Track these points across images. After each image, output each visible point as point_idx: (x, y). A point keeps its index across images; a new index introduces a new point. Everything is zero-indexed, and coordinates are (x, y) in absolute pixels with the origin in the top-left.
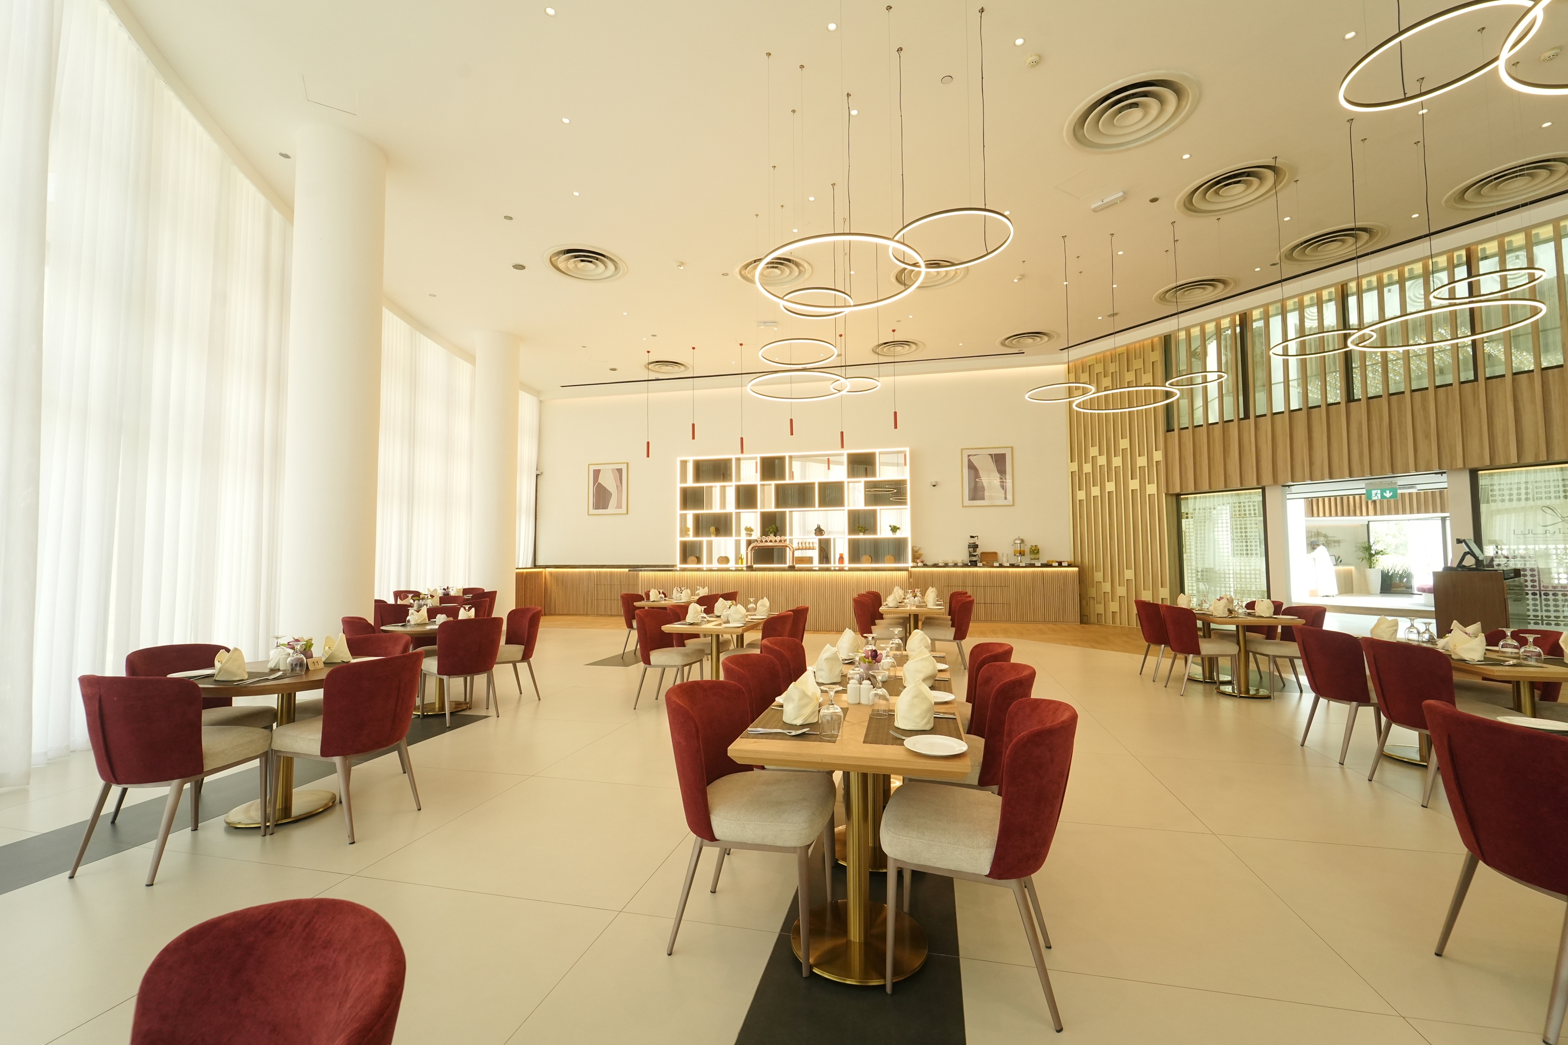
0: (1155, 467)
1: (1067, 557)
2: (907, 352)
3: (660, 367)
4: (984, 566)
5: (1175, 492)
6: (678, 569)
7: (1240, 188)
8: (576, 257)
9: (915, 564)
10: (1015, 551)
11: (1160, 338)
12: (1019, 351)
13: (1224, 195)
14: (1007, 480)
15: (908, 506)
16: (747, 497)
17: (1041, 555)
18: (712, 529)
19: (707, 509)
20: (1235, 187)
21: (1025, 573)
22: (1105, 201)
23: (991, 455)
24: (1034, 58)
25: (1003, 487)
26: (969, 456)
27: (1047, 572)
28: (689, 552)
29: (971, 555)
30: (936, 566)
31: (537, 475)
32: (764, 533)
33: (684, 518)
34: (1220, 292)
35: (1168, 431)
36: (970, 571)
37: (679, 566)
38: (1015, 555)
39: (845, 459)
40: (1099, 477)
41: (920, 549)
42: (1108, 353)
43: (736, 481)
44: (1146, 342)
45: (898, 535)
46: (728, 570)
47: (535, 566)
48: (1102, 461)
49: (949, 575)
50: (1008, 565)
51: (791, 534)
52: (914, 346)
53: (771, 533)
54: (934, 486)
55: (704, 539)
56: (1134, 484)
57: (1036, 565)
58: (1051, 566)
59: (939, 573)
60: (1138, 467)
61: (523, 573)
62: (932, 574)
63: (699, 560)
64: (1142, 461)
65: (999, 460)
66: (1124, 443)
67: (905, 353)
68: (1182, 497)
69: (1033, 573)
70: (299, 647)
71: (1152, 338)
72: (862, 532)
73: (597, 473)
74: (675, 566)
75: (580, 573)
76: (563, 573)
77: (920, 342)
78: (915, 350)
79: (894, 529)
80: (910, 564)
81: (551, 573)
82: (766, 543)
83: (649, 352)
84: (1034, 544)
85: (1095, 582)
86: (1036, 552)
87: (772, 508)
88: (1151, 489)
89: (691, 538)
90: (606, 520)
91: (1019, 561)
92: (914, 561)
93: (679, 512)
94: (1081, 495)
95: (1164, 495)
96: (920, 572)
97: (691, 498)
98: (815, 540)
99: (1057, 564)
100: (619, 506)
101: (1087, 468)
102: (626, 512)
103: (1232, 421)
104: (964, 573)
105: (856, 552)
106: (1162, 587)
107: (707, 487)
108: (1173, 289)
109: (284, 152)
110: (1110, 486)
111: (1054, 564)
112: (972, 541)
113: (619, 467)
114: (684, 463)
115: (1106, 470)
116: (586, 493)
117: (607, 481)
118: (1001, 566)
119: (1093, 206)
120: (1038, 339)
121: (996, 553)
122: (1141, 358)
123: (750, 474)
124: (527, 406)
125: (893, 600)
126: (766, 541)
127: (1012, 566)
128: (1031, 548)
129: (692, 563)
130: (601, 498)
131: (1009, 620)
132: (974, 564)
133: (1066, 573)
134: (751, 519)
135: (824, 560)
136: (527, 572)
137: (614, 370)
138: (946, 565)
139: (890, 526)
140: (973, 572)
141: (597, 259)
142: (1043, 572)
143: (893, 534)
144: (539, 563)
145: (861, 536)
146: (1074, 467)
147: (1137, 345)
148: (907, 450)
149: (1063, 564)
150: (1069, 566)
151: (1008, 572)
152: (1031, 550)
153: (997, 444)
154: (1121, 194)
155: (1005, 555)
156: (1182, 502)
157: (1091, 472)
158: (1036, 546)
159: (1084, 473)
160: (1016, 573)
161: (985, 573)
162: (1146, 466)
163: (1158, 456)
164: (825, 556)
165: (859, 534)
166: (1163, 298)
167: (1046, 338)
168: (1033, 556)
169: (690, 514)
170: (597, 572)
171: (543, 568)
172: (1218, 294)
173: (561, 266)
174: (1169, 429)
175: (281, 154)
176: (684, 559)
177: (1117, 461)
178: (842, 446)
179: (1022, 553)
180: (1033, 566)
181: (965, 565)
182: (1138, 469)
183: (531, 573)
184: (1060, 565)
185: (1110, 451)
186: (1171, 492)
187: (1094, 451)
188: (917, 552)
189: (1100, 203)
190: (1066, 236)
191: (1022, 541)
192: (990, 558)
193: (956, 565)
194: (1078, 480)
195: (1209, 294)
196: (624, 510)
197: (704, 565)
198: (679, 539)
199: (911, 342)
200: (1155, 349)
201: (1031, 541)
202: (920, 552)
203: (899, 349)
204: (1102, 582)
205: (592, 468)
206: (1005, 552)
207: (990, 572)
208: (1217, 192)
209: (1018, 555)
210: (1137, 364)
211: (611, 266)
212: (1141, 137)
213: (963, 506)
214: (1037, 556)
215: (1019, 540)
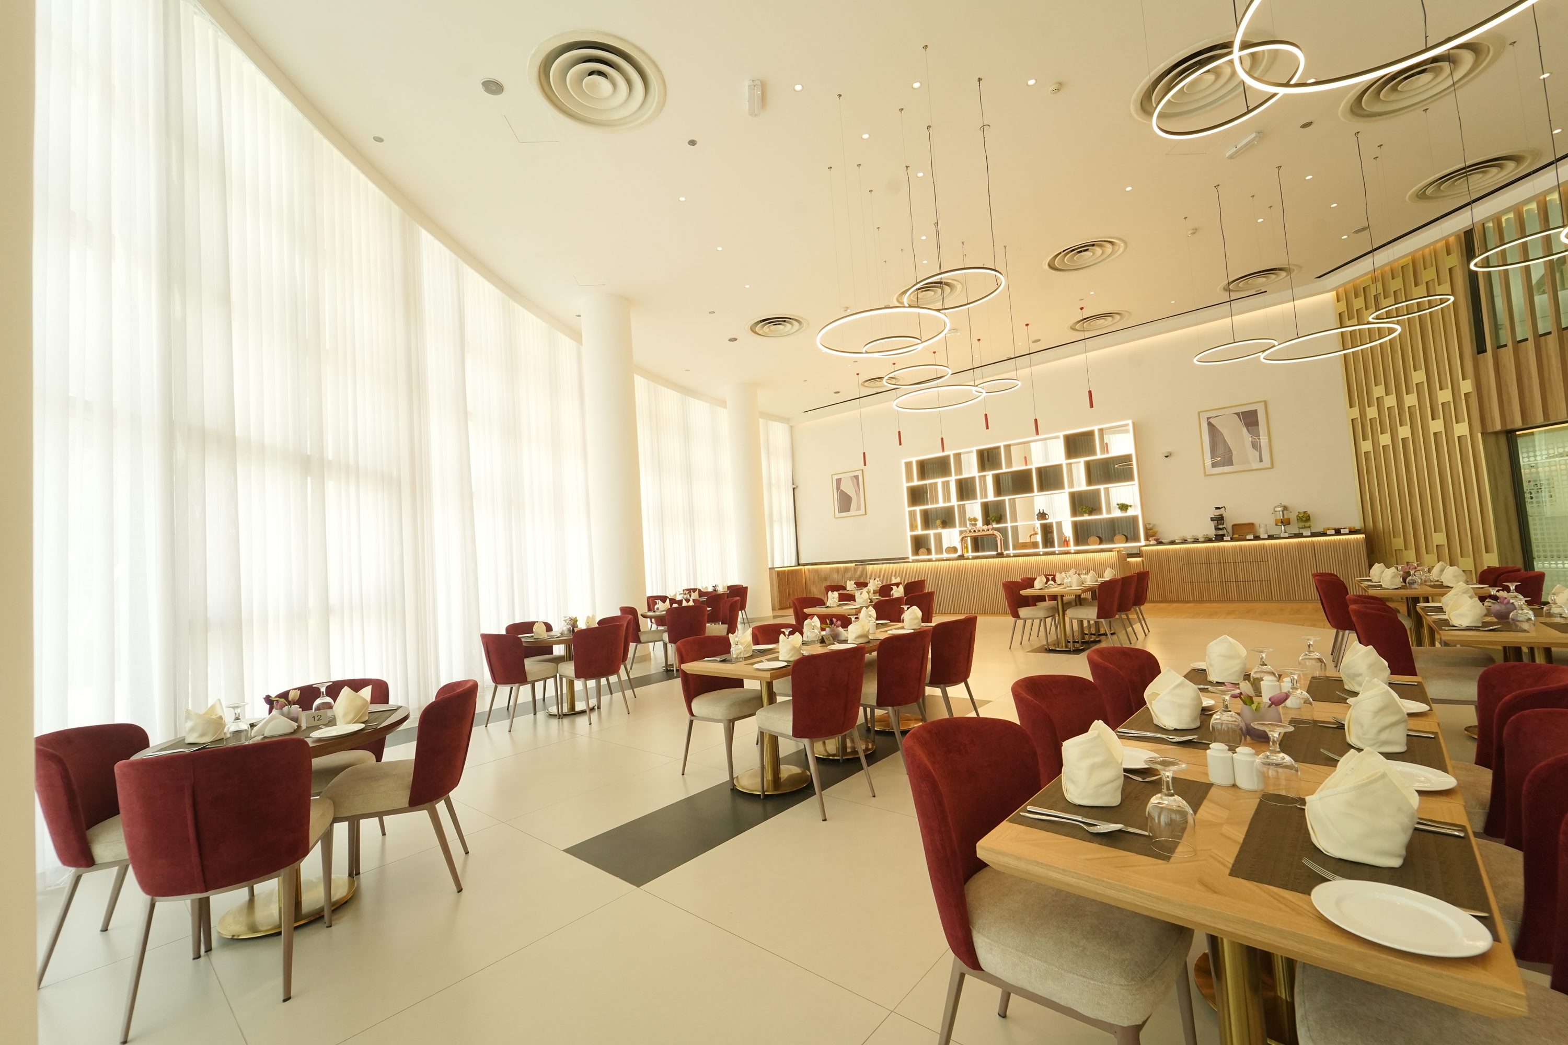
0: (1464, 402)
1: (1358, 525)
2: (1112, 323)
3: (874, 383)
4: (1232, 540)
5: (1495, 430)
6: (911, 561)
7: (1426, 78)
8: (770, 323)
9: (1148, 543)
10: (1276, 520)
11: (1458, 237)
12: (1256, 291)
13: (1405, 89)
14: (1261, 437)
15: (1136, 482)
16: (966, 489)
17: (1312, 523)
18: (938, 522)
19: (932, 503)
20: (1419, 78)
21: (1287, 546)
22: (1239, 146)
23: (1238, 414)
24: (1053, 87)
25: (1255, 446)
26: (1208, 418)
27: (1319, 542)
28: (919, 544)
29: (1217, 529)
30: (1173, 543)
31: (794, 489)
32: (987, 522)
33: (912, 515)
34: (1510, 170)
35: (1479, 353)
36: (1214, 547)
37: (911, 558)
38: (1276, 525)
39: (1062, 438)
40: (1388, 421)
41: (1154, 526)
42: (1388, 268)
43: (956, 475)
44: (1439, 245)
45: (1130, 512)
46: (930, 560)
47: (799, 565)
48: (1390, 401)
49: (1188, 551)
50: (1267, 537)
51: (1014, 519)
52: (1118, 317)
53: (993, 521)
54: (1167, 457)
55: (931, 532)
56: (1436, 426)
57: (1304, 535)
58: (1324, 534)
59: (1175, 551)
60: (1440, 403)
61: (785, 571)
62: (1167, 551)
63: (929, 552)
64: (1444, 396)
65: (1250, 419)
66: (1419, 376)
67: (1110, 324)
68: (1518, 433)
69: (1300, 545)
71: (1446, 239)
72: (1086, 513)
73: (839, 481)
74: (908, 558)
75: (831, 569)
76: (818, 569)
77: (1126, 311)
78: (1120, 320)
79: (1123, 507)
80: (1143, 542)
81: (809, 570)
82: (988, 532)
83: (858, 374)
84: (1302, 510)
85: (1394, 551)
86: (1304, 519)
87: (991, 497)
88: (1461, 429)
89: (919, 532)
90: (848, 521)
91: (1283, 531)
92: (1147, 539)
93: (907, 509)
94: (1366, 446)
95: (1479, 435)
96: (1152, 551)
97: (917, 496)
98: (1038, 524)
99: (1333, 532)
100: (859, 509)
101: (1372, 412)
102: (864, 513)
104: (1207, 548)
105: (1082, 533)
107: (931, 484)
108: (1437, 181)
110: (1404, 432)
111: (1328, 532)
112: (1218, 512)
113: (856, 474)
114: (908, 465)
115: (1397, 412)
116: (831, 500)
117: (848, 488)
118: (1257, 538)
119: (1228, 155)
120: (1274, 276)
121: (1253, 524)
122: (1432, 266)
123: (971, 469)
124: (778, 434)
125: (1039, 582)
126: (988, 530)
127: (1271, 537)
128: (1298, 516)
129: (923, 554)
130: (845, 503)
131: (1270, 599)
132: (1220, 538)
133: (1347, 542)
134: (974, 509)
135: (1049, 544)
136: (788, 570)
137: (838, 392)
138: (1185, 541)
139: (1118, 504)
140: (1219, 548)
141: (785, 321)
142: (1313, 542)
143: (1121, 513)
144: (801, 562)
145: (1086, 517)
146: (1355, 413)
147: (1427, 251)
148: (1130, 422)
149: (1342, 531)
150: (1352, 532)
151: (1264, 545)
152: (1298, 518)
153: (1245, 400)
154: (1254, 135)
155: (1262, 525)
157: (1377, 417)
158: (1305, 512)
159: (1368, 419)
160: (1276, 545)
161: (1234, 548)
162: (1452, 401)
163: (1467, 386)
164: (1048, 540)
165: (1083, 516)
166: (1422, 195)
167: (1283, 274)
168: (1302, 524)
169: (918, 509)
170: (843, 567)
171: (802, 566)
172: (1507, 175)
173: (760, 332)
174: (1481, 349)
176: (916, 551)
177: (1411, 400)
178: (1037, 433)
179: (1285, 522)
180: (1300, 535)
181: (1209, 540)
182: (1440, 406)
183: (792, 571)
184: (1338, 532)
185: (1400, 388)
186: (1490, 430)
187: (1378, 391)
188: (1151, 529)
189: (1234, 149)
190: (1218, 185)
191: (1285, 508)
192: (1242, 530)
193: (1196, 541)
194: (1360, 429)
195: (1494, 177)
196: (863, 512)
197: (934, 556)
198: (909, 534)
199: (1113, 313)
200: (1452, 251)
201: (1299, 504)
202: (1155, 529)
203: (1100, 322)
204: (1403, 548)
205: (835, 477)
206: (1265, 520)
207: (1240, 547)
208: (1394, 89)
209: (1280, 524)
210: (1428, 275)
211: (795, 323)
212: (1228, 92)
213: (1206, 475)
214: (1307, 524)
215: (1281, 507)
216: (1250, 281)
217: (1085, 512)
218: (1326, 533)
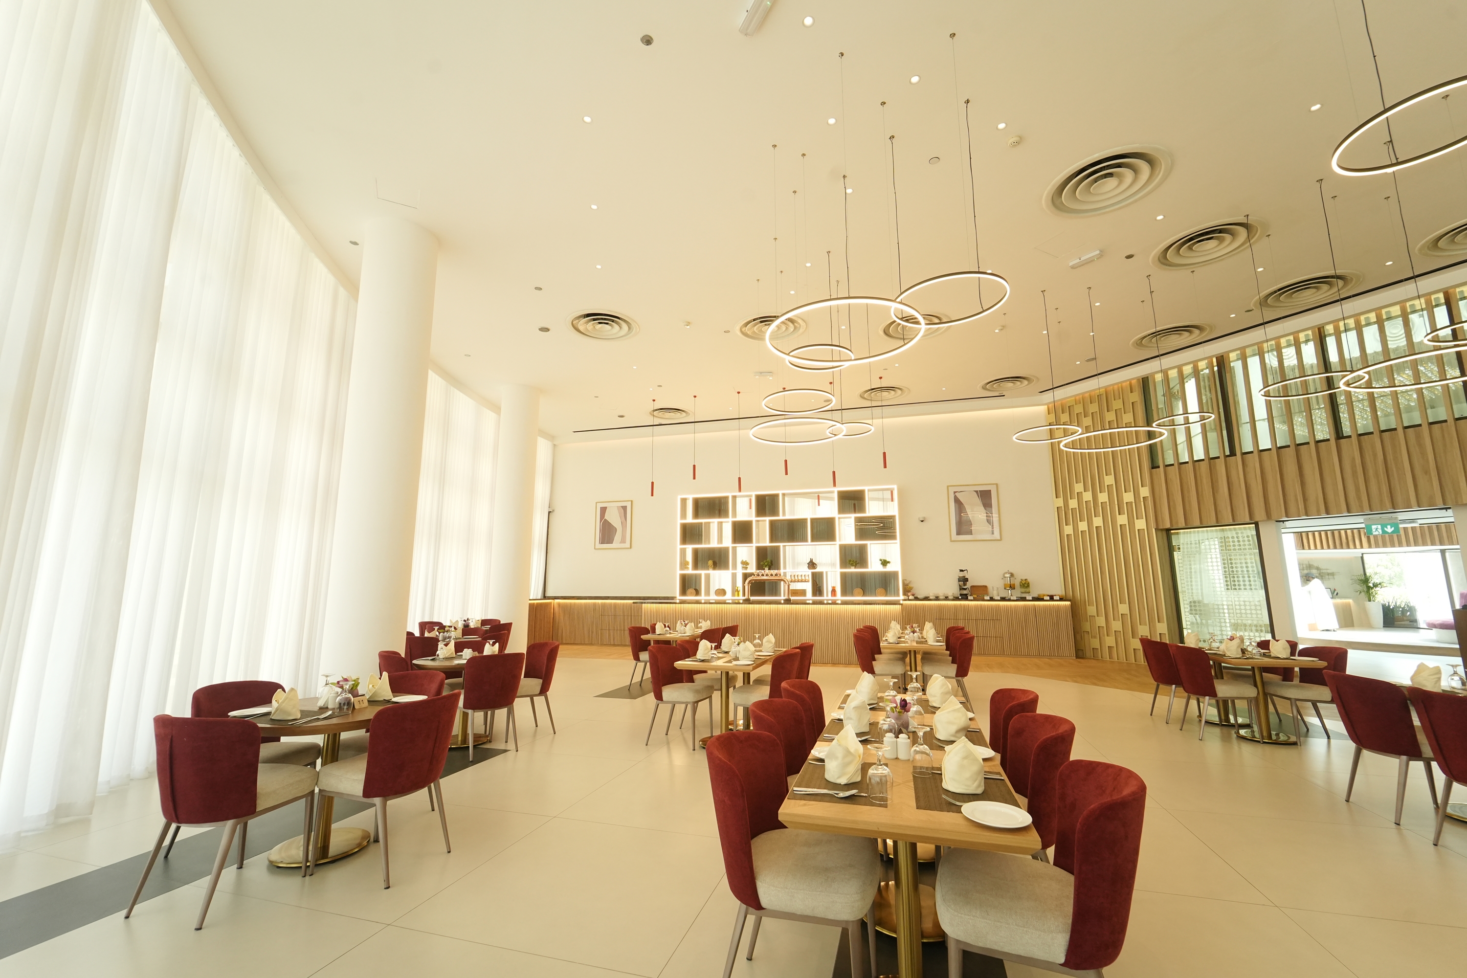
0: (1142, 503)
1: (1059, 591)
2: (893, 397)
3: (663, 414)
4: (975, 600)
5: (1164, 528)
6: (678, 601)
7: (1212, 244)
8: (594, 320)
9: (906, 597)
10: (1005, 585)
11: (1138, 380)
12: (1000, 394)
13: (1197, 250)
14: (993, 515)
15: (898, 541)
16: (742, 532)
17: (1031, 589)
18: (710, 562)
19: (705, 543)
20: (1208, 243)
21: (1016, 607)
22: (1082, 259)
23: (976, 492)
24: (1015, 139)
25: (989, 521)
26: (955, 492)
27: (1039, 606)
28: (688, 584)
29: (961, 589)
30: (926, 599)
31: (549, 512)
32: (760, 567)
33: (683, 552)
34: (1196, 336)
35: (1153, 468)
36: (961, 605)
37: (679, 598)
38: (1005, 589)
39: (836, 496)
40: (1087, 511)
41: (910, 582)
42: (1087, 395)
43: (733, 517)
44: (1124, 384)
45: (889, 568)
47: (545, 597)
48: (1088, 496)
49: (940, 608)
50: (999, 599)
51: (785, 568)
52: (899, 392)
53: (766, 566)
54: (922, 521)
55: (703, 573)
56: (1122, 520)
57: (1027, 599)
58: (1042, 600)
59: (930, 607)
60: (1125, 503)
61: (534, 604)
62: (924, 606)
63: (697, 592)
64: (1128, 497)
65: (985, 497)
66: (1109, 480)
67: (891, 397)
68: (1172, 531)
69: (1025, 607)
70: (348, 687)
71: (1130, 380)
73: (603, 510)
74: (675, 598)
75: (586, 604)
76: (571, 603)
77: (905, 387)
78: (901, 395)
79: (885, 563)
80: (902, 597)
81: (559, 604)
82: (762, 577)
83: (654, 400)
84: (1024, 578)
85: (1088, 617)
86: (1026, 585)
87: (767, 543)
88: (1140, 524)
89: (690, 571)
90: (611, 554)
91: (1010, 595)
92: (904, 594)
93: (679, 546)
94: (1068, 530)
95: (1154, 530)
96: (911, 605)
97: (690, 534)
98: (809, 572)
99: (1048, 598)
100: (623, 541)
101: (1073, 504)
102: (629, 547)
103: (1218, 458)
104: (955, 607)
105: (849, 584)
106: (1159, 622)
107: (705, 523)
108: (1149, 335)
109: (353, 240)
110: (1098, 521)
111: (1045, 598)
112: (962, 574)
113: (624, 504)
114: (684, 501)
115: (1092, 506)
117: (613, 517)
118: (992, 599)
119: (1071, 264)
120: (1018, 383)
121: (986, 587)
122: (1120, 398)
123: (744, 511)
124: (543, 448)
126: (763, 575)
127: (1003, 599)
128: (1021, 582)
129: (691, 595)
130: (607, 533)
131: (1002, 653)
132: (964, 597)
133: (1059, 607)
134: (746, 553)
135: (817, 593)
136: (537, 603)
137: (622, 416)
138: (937, 599)
139: (881, 560)
140: (964, 606)
141: (613, 321)
142: (1034, 605)
143: (883, 568)
144: (548, 594)
145: (853, 570)
146: (1060, 502)
147: (1116, 387)
148: (895, 487)
149: (1055, 598)
150: (1061, 599)
151: (999, 606)
152: (1022, 584)
153: (983, 481)
154: (1098, 252)
155: (995, 589)
156: (1173, 536)
157: (1077, 508)
158: (1026, 580)
159: (1070, 509)
160: (1007, 606)
161: (976, 607)
162: (1134, 501)
163: (1145, 492)
164: (818, 589)
165: (850, 568)
166: (1140, 343)
167: (1026, 382)
168: (1023, 590)
169: (689, 548)
170: (602, 603)
171: (552, 599)
172: (1195, 338)
173: (581, 328)
174: (1154, 466)
175: (351, 242)
176: (684, 592)
177: (1103, 497)
178: (835, 485)
179: (1012, 587)
180: (1024, 599)
181: (956, 599)
182: (1125, 505)
183: (541, 604)
184: (1052, 598)
185: (1095, 487)
186: (1161, 527)
187: (1079, 487)
188: (907, 585)
189: (1078, 261)
190: (1045, 291)
191: (1012, 575)
192: (980, 592)
193: (946, 599)
194: (1064, 516)
195: (1185, 339)
196: (627, 545)
197: (702, 597)
198: (679, 572)
199: (896, 388)
200: (1133, 390)
201: (1021, 574)
202: (910, 585)
203: (885, 394)
204: (1096, 616)
205: (600, 505)
206: (995, 584)
207: (981, 606)
208: (1190, 248)
209: (1009, 588)
210: (1117, 404)
211: (625, 327)
212: (1115, 203)
213: (951, 541)
214: (1027, 590)
215: (1009, 574)
216: (1002, 384)
217: (852, 565)
218: (1043, 599)
